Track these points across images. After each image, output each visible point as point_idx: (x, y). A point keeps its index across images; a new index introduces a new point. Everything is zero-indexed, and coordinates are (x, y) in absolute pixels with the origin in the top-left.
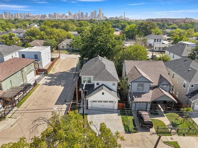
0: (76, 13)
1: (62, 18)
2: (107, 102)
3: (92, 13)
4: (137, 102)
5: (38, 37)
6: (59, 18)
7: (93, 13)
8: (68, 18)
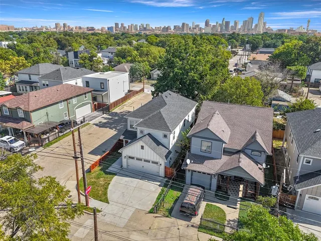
0: (217, 23)
1: (194, 31)
2: (149, 161)
3: (245, 22)
4: (194, 171)
5: (129, 58)
6: (189, 32)
7: (247, 22)
8: (203, 31)
